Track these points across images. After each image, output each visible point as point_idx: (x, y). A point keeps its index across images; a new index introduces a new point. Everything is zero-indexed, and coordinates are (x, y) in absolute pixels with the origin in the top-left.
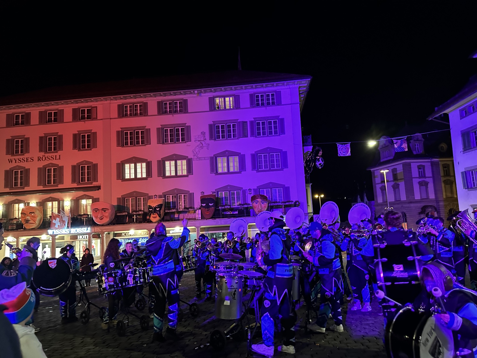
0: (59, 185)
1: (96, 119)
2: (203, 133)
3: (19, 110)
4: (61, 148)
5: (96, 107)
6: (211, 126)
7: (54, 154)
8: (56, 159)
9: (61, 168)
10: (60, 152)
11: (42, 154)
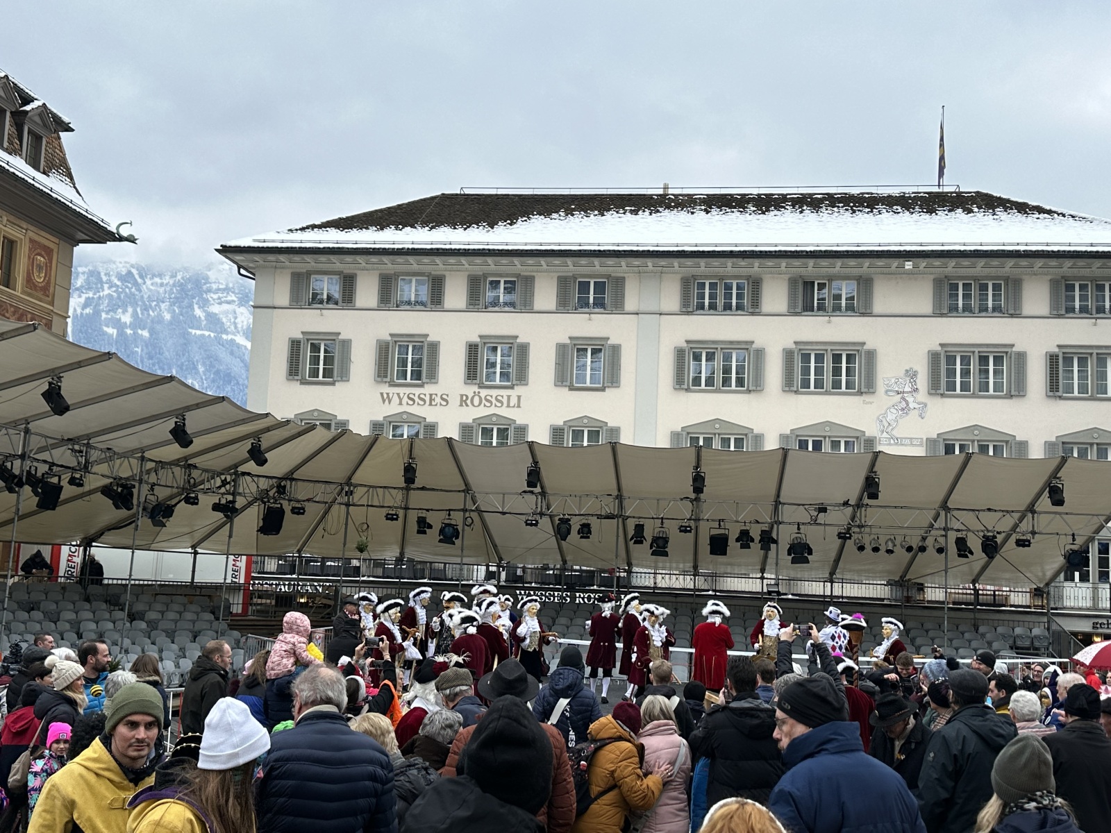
1: (620, 310)
2: (912, 375)
3: (416, 268)
4: (523, 380)
5: (622, 278)
6: (934, 358)
8: (508, 406)
9: (521, 430)
10: (519, 390)
11: (470, 390)
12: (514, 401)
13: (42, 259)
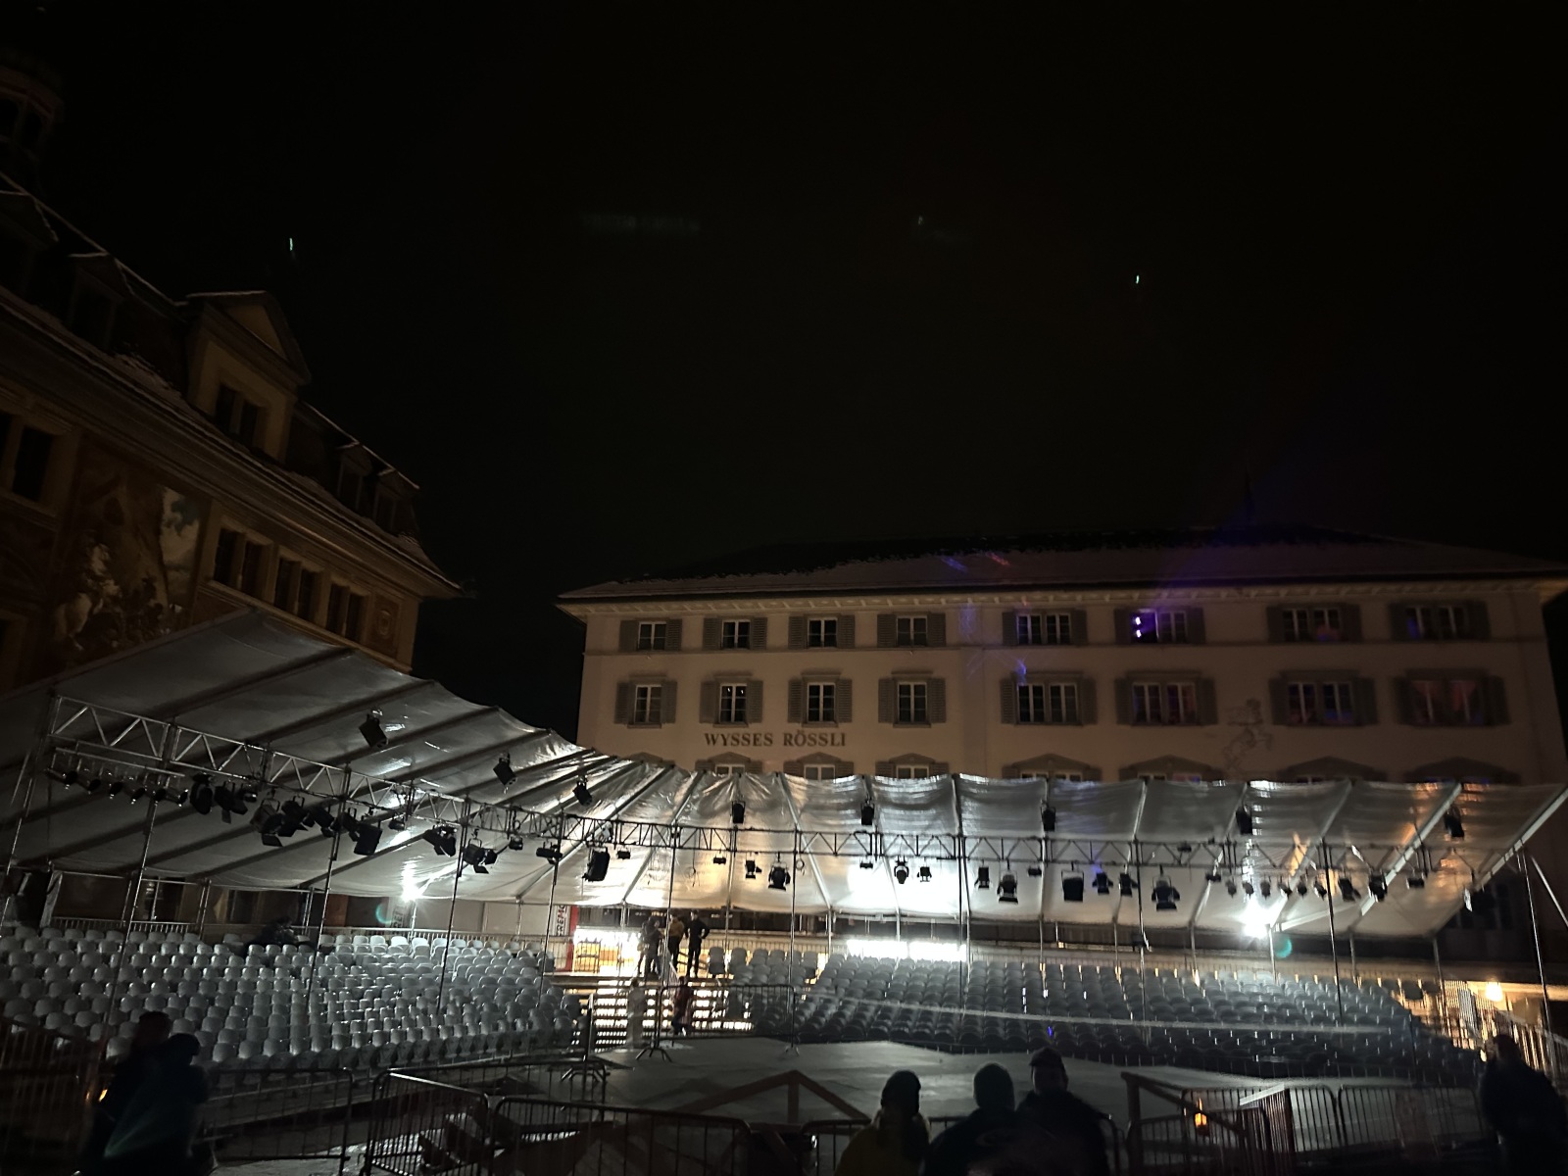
1: (941, 645)
2: (1254, 705)
3: (737, 611)
4: (846, 717)
5: (942, 615)
6: (1274, 686)
7: (828, 730)
8: (833, 744)
9: (847, 769)
10: (843, 727)
11: (795, 728)
12: (838, 739)
13: (387, 614)
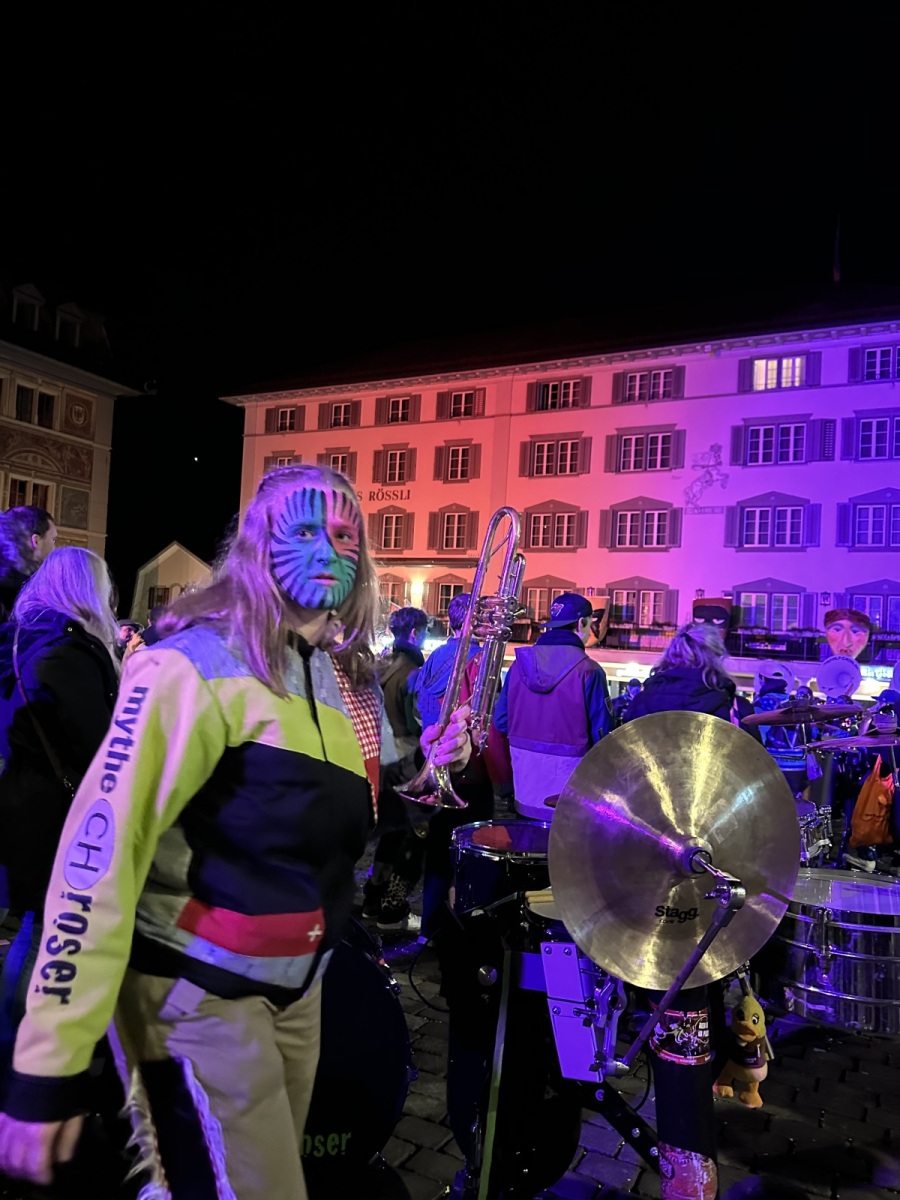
0: (405, 552)
1: (482, 415)
2: (716, 449)
3: (343, 396)
4: (411, 477)
5: (484, 389)
6: (736, 432)
7: (400, 488)
8: (401, 498)
9: (410, 517)
10: (409, 485)
11: (376, 487)
12: (405, 495)
